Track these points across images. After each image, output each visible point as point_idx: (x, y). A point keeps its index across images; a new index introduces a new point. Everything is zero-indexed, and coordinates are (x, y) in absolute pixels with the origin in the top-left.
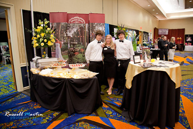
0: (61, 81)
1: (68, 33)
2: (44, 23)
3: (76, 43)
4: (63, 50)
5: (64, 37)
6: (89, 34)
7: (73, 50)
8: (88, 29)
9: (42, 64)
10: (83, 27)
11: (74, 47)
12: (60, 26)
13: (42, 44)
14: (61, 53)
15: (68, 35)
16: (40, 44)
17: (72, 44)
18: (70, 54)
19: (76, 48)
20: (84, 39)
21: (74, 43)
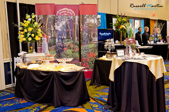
0: (50, 74)
1: (56, 26)
2: (31, 17)
3: (65, 37)
4: (50, 45)
5: (51, 31)
6: (80, 27)
7: (62, 46)
8: (78, 21)
9: (30, 58)
10: (73, 19)
11: (62, 41)
12: (47, 19)
13: (30, 39)
14: (49, 48)
15: (56, 29)
16: (27, 39)
17: (60, 39)
18: (58, 50)
19: (65, 43)
20: (73, 32)
21: (63, 38)
